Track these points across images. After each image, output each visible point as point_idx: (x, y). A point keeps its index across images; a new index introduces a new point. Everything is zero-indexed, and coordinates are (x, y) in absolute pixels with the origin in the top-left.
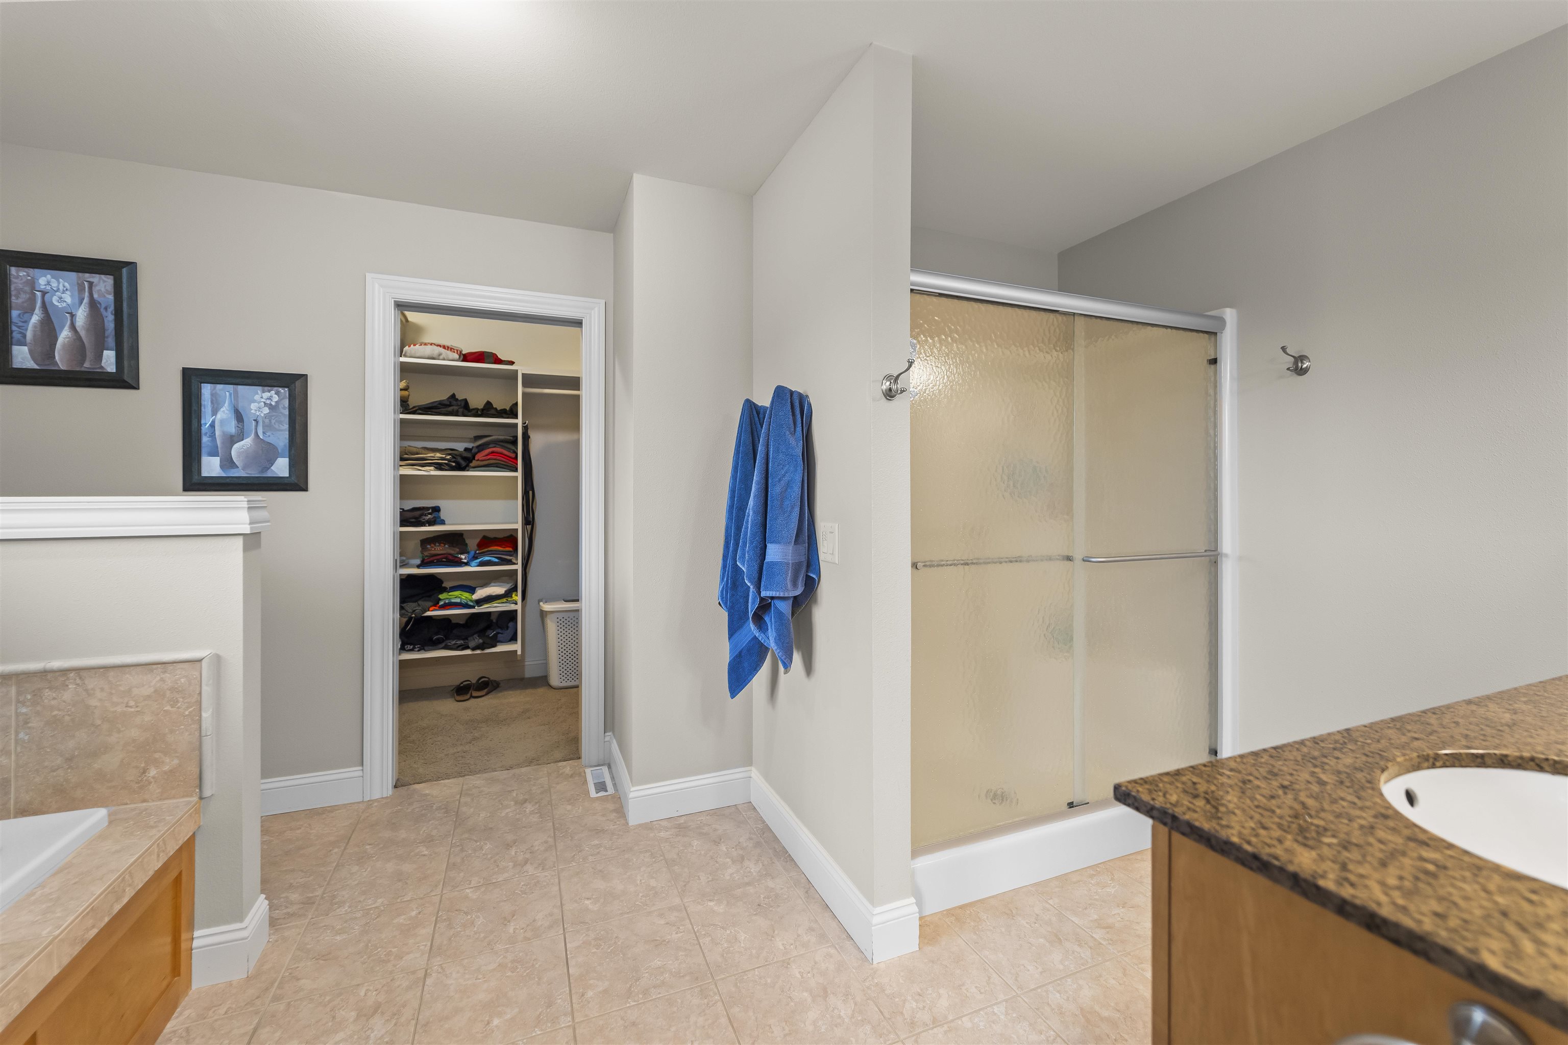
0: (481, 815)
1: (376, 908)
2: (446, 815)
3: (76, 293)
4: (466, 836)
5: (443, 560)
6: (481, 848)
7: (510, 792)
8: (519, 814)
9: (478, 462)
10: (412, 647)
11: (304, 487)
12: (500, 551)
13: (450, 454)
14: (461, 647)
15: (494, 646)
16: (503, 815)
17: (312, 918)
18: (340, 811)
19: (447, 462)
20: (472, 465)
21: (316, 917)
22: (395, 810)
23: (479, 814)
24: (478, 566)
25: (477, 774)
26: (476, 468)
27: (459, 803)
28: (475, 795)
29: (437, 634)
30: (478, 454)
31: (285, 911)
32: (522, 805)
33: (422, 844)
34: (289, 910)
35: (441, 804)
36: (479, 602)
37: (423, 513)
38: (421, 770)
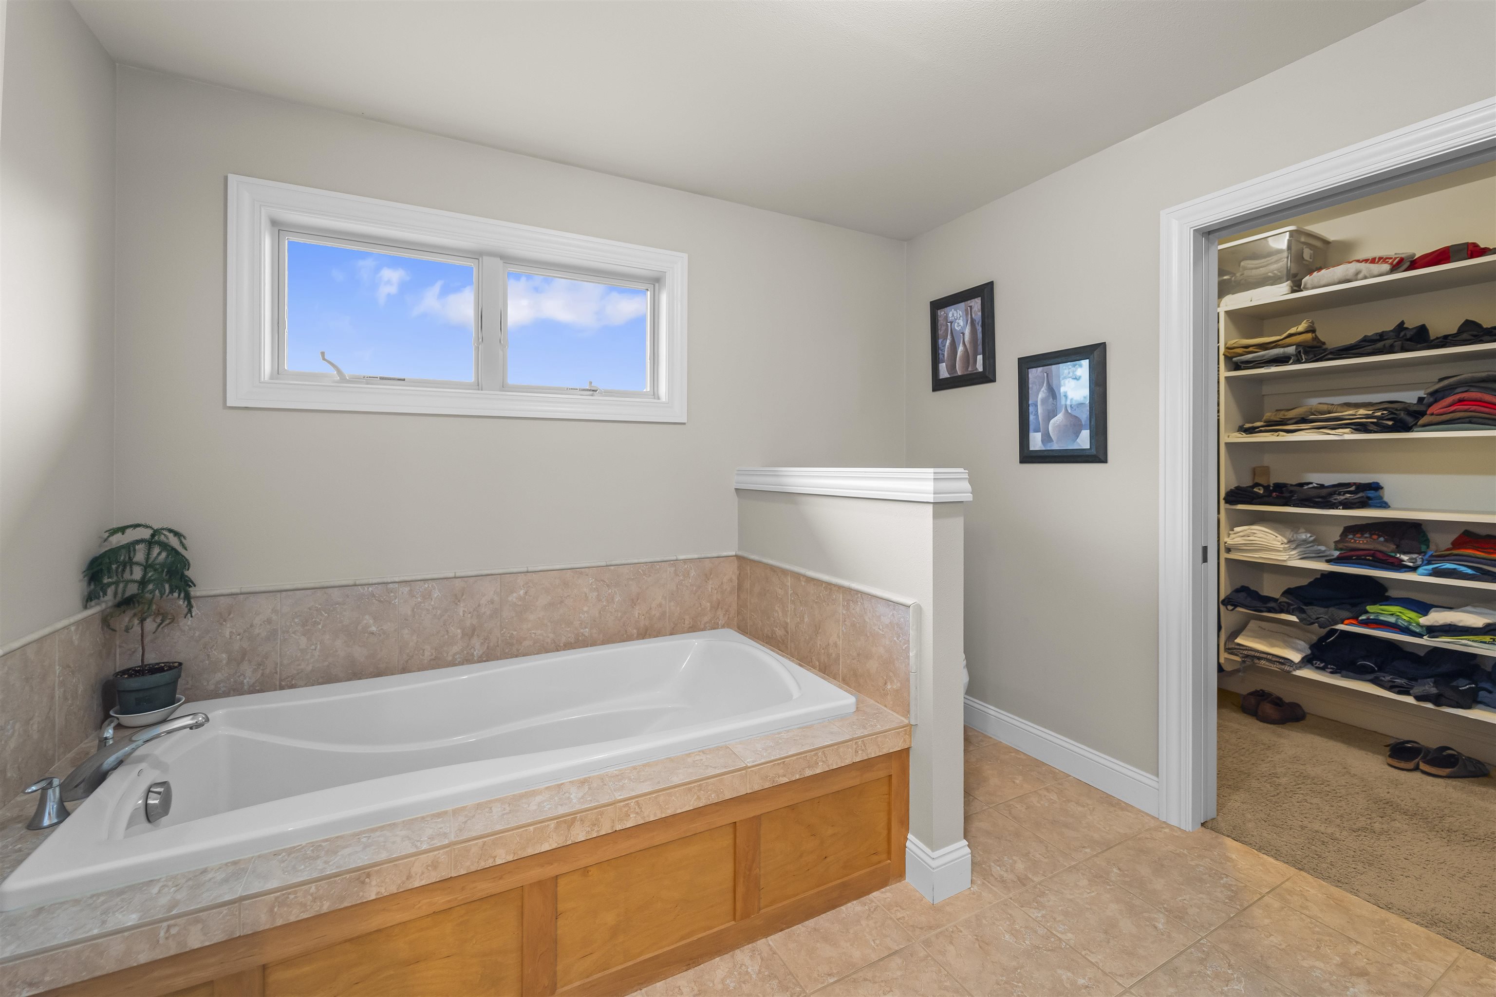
0: (1272, 938)
1: (1060, 939)
2: (1227, 901)
3: (965, 318)
4: (1226, 947)
5: (1368, 558)
6: (1227, 981)
7: (1350, 940)
8: (1331, 984)
9: (1433, 417)
10: (1322, 665)
11: (1103, 459)
12: (1478, 558)
13: (1385, 409)
14: (1397, 689)
15: (1468, 707)
16: (1306, 965)
17: (1011, 898)
18: (1130, 814)
19: (1375, 420)
20: (1421, 422)
21: (1013, 900)
22: (1178, 852)
23: (1271, 935)
24: (1430, 575)
25: (1323, 879)
26: (1426, 426)
27: (1260, 899)
28: (1292, 905)
29: (1364, 658)
30: (1434, 405)
31: (1002, 873)
32: (1351, 974)
33: (1167, 913)
34: (1005, 875)
35: (1234, 883)
36: (1433, 631)
37: (1336, 491)
38: (1250, 825)
